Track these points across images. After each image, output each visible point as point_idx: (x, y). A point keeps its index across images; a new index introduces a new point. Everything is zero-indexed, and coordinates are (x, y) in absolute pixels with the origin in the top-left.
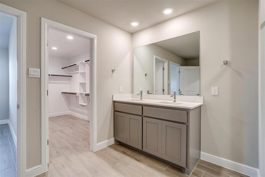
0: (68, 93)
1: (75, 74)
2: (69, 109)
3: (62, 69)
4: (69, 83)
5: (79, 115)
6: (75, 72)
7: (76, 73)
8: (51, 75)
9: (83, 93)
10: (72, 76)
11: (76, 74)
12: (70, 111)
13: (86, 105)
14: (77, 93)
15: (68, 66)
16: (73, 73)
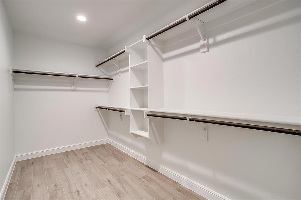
0: (106, 109)
1: (117, 74)
2: (108, 134)
3: (96, 66)
4: (108, 91)
5: (127, 148)
6: (118, 71)
7: (120, 72)
8: (77, 76)
9: (143, 111)
10: (112, 79)
11: (120, 74)
12: (109, 139)
13: (148, 137)
14: (126, 110)
15: (107, 60)
16: (115, 72)
